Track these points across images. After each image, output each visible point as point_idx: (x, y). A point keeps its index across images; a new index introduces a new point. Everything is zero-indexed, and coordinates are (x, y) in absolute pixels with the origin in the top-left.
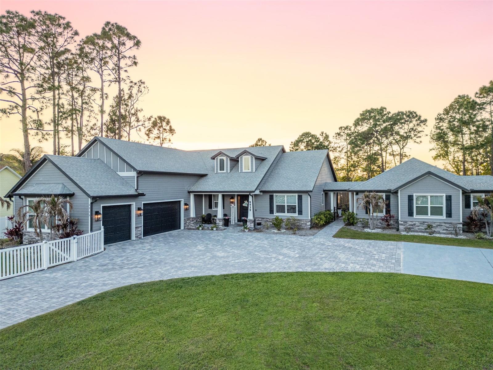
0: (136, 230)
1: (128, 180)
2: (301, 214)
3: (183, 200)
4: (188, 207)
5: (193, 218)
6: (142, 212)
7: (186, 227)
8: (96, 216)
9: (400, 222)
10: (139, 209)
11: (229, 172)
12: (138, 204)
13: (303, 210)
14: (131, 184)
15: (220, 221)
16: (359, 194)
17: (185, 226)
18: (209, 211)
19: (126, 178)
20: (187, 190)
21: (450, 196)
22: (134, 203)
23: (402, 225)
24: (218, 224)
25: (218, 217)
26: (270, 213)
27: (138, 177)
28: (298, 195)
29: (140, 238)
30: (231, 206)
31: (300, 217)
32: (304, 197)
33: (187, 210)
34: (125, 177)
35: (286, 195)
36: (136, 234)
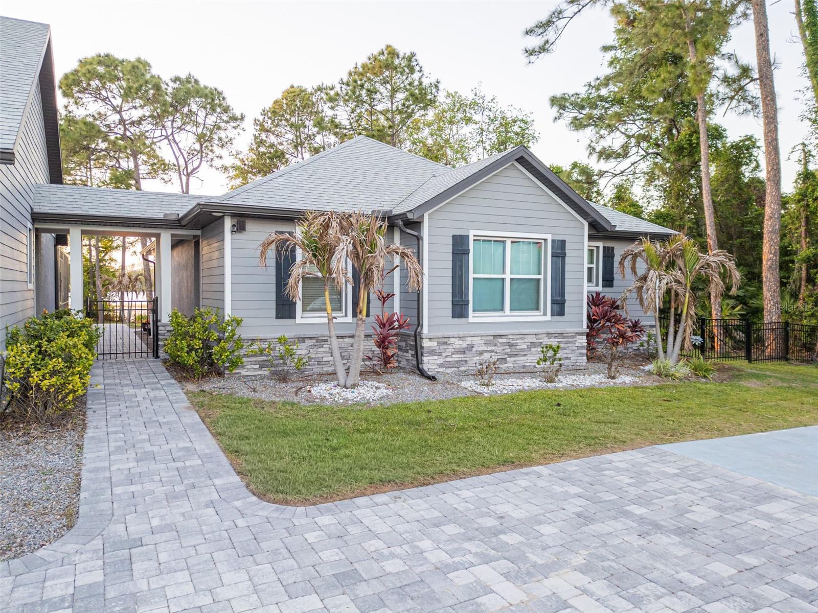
9: (426, 343)
16: (250, 226)
21: (563, 243)
23: (432, 352)
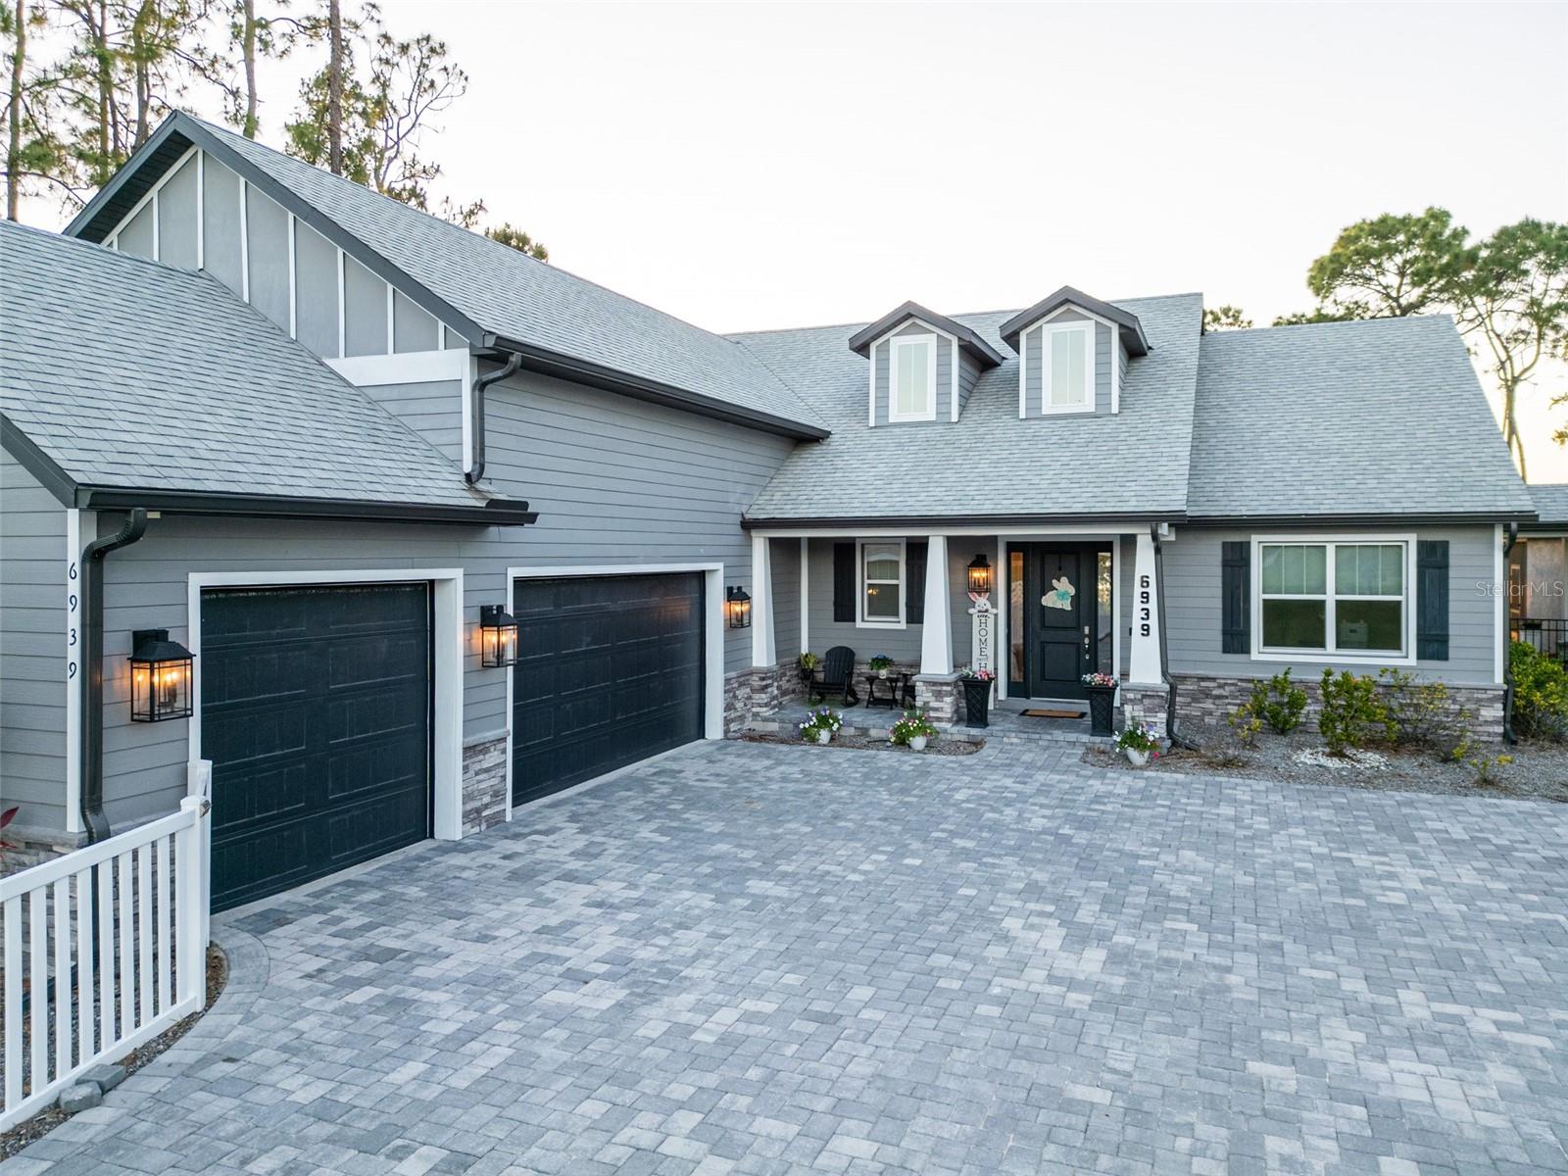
0: (466, 769)
1: (413, 407)
2: (1442, 655)
3: (720, 566)
4: (745, 607)
5: (765, 675)
6: (509, 637)
7: (733, 727)
8: (141, 677)
10: (490, 618)
11: (955, 418)
12: (486, 582)
13: (1452, 630)
14: (431, 437)
15: (939, 695)
17: (727, 722)
18: (839, 635)
19: (395, 393)
20: (737, 509)
22: (457, 574)
24: (926, 707)
25: (924, 670)
26: (1227, 649)
27: (481, 387)
28: (1421, 545)
29: (496, 820)
30: (973, 604)
31: (1434, 673)
32: (1461, 550)
33: (738, 625)
34: (386, 394)
35: (1330, 541)
36: (467, 798)
